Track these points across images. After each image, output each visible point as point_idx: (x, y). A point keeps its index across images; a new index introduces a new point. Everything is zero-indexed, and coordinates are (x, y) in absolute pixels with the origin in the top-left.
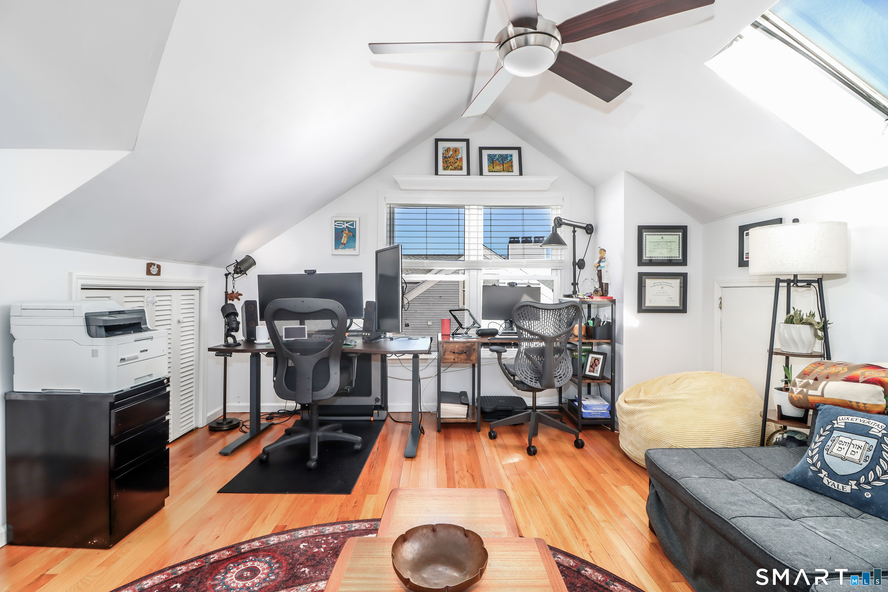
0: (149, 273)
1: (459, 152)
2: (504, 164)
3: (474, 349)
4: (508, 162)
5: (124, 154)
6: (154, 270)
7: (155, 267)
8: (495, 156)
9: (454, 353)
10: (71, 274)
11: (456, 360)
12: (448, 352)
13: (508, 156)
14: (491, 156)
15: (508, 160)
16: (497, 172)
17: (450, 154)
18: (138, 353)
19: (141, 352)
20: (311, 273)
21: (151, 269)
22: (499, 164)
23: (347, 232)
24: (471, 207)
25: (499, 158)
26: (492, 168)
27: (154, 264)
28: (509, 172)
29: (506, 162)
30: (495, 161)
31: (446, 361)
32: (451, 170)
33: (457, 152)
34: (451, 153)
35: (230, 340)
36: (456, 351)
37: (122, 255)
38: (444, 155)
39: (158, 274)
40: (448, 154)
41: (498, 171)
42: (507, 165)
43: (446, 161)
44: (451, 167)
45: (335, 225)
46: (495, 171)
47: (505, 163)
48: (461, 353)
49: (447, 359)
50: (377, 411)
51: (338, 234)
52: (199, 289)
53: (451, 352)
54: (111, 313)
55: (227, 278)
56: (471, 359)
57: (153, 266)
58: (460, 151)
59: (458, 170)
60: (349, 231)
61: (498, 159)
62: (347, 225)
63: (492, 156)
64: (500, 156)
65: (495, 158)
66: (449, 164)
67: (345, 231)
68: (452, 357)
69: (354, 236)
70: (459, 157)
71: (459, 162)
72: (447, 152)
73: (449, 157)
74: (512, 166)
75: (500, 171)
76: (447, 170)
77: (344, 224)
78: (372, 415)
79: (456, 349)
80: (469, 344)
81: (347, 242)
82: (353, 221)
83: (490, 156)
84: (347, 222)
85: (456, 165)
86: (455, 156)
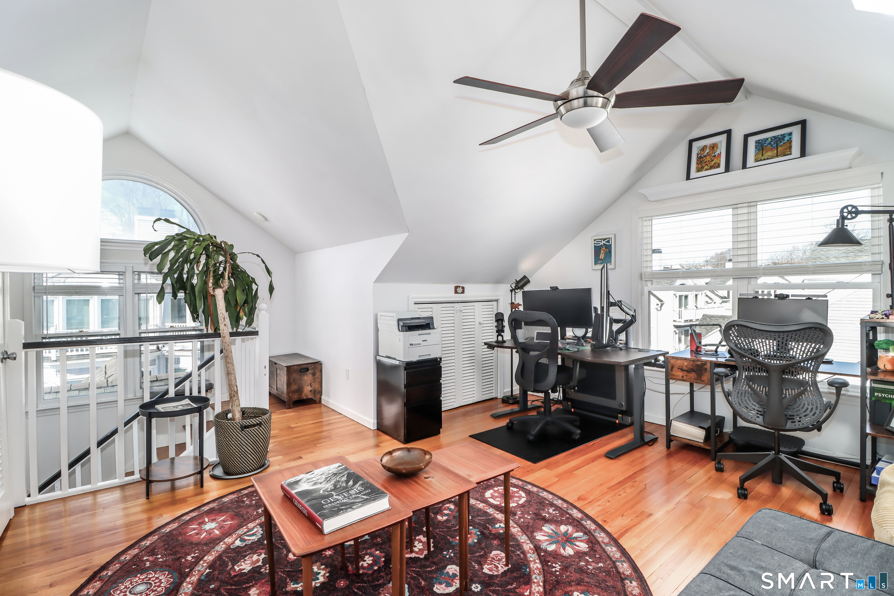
0: (456, 292)
1: (717, 147)
2: (779, 147)
3: (706, 369)
4: (784, 143)
5: (405, 235)
6: (460, 290)
7: (460, 288)
8: (765, 141)
9: (681, 370)
10: (408, 296)
11: (685, 378)
12: (675, 369)
13: (785, 135)
14: (760, 141)
15: (786, 141)
16: (768, 159)
17: (706, 152)
18: (420, 342)
19: (423, 341)
20: (555, 289)
21: (457, 290)
22: (772, 149)
23: (604, 248)
24: (739, 206)
25: (772, 141)
26: (761, 156)
27: (460, 287)
28: (785, 155)
29: (782, 143)
30: (766, 146)
31: (674, 377)
32: (706, 170)
33: (715, 148)
34: (708, 151)
35: (500, 338)
36: (685, 368)
37: (437, 283)
38: (699, 156)
39: (463, 292)
40: (704, 153)
41: (769, 157)
42: (782, 148)
43: (701, 162)
44: (706, 167)
45: (595, 244)
46: (764, 159)
47: (781, 146)
48: (689, 371)
49: (674, 375)
50: (621, 415)
51: (597, 250)
52: (497, 301)
53: (679, 369)
54: (412, 319)
55: (512, 293)
56: (702, 379)
57: (459, 288)
58: (719, 146)
59: (714, 168)
60: (606, 248)
61: (770, 144)
62: (604, 242)
63: (762, 141)
64: (773, 139)
65: (765, 143)
66: (704, 165)
67: (603, 248)
68: (680, 374)
69: (610, 252)
70: (716, 154)
71: (716, 159)
72: (703, 151)
73: (705, 157)
74: (790, 147)
75: (771, 157)
76: (701, 171)
77: (601, 242)
78: (617, 418)
79: (685, 366)
80: (699, 363)
81: (605, 257)
82: (609, 238)
83: (759, 143)
84: (604, 240)
85: (713, 163)
86: (712, 154)
